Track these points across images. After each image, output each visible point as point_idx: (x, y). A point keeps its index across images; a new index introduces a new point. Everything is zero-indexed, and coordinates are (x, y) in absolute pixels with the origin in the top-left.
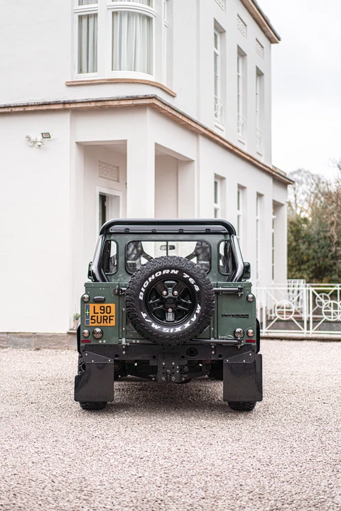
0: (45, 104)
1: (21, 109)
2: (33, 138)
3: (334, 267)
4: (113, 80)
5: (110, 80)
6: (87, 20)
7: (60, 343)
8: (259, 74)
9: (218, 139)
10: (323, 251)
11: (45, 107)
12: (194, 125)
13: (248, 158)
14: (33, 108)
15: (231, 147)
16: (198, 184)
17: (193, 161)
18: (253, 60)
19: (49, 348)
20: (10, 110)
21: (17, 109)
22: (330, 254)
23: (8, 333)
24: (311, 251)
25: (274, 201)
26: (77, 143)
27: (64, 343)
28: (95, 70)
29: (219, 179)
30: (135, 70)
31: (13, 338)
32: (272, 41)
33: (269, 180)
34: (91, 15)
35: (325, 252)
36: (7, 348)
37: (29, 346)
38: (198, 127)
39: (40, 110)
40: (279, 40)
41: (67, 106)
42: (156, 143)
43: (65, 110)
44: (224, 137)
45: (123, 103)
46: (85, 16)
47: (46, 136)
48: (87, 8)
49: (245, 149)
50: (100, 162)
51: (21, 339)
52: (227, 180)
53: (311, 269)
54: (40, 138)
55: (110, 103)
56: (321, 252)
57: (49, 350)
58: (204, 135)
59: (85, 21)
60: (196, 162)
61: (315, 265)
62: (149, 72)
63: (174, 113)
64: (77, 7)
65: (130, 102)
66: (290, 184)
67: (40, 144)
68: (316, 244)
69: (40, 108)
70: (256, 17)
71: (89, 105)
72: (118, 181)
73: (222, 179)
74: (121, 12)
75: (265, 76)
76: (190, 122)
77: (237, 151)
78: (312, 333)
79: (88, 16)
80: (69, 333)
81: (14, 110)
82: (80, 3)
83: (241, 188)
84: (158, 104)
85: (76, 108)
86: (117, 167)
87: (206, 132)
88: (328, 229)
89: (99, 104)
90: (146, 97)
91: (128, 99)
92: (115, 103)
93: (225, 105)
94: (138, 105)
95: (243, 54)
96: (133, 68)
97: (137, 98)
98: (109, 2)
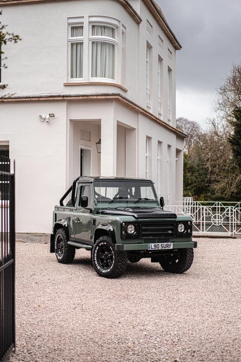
0: (51, 97)
1: (37, 99)
2: (43, 116)
3: (208, 188)
4: (92, 83)
5: (91, 83)
6: (76, 46)
8: (170, 70)
9: (149, 115)
10: (201, 177)
11: (51, 99)
12: (137, 108)
13: (164, 124)
14: (44, 99)
15: (156, 119)
16: (138, 143)
18: (166, 62)
20: (29, 99)
21: (34, 99)
22: (206, 179)
23: (27, 233)
24: (194, 177)
25: (177, 149)
26: (70, 120)
28: (81, 76)
29: (149, 138)
30: (105, 77)
31: (30, 237)
32: (176, 48)
33: (174, 137)
34: (79, 43)
35: (203, 178)
36: (27, 242)
37: (40, 241)
38: (139, 109)
39: (48, 100)
40: (181, 48)
41: (65, 98)
42: (117, 121)
43: (64, 101)
44: (151, 112)
45: (99, 97)
46: (75, 43)
47: (52, 116)
48: (77, 39)
49: (162, 118)
50: (81, 130)
51: (35, 237)
52: (153, 139)
53: (193, 189)
54: (48, 117)
56: (200, 178)
58: (141, 113)
59: (75, 47)
60: (136, 130)
61: (196, 186)
62: (113, 78)
63: (127, 102)
64: (70, 38)
65: (104, 97)
66: (185, 137)
67: (48, 120)
68: (197, 173)
70: (168, 35)
71: (78, 98)
72: (90, 141)
73: (151, 138)
74: (97, 42)
75: (173, 71)
76: (135, 107)
77: (158, 121)
78: (205, 233)
79: (77, 44)
81: (32, 99)
82: (72, 36)
83: (160, 143)
84: (120, 98)
85: (70, 100)
86: (90, 132)
87: (143, 112)
88: (205, 163)
89: (85, 98)
90: (113, 95)
91: (102, 95)
92: (95, 97)
93: (151, 93)
94: (108, 99)
95: (161, 59)
96: (104, 75)
97: (108, 95)
98: (90, 36)
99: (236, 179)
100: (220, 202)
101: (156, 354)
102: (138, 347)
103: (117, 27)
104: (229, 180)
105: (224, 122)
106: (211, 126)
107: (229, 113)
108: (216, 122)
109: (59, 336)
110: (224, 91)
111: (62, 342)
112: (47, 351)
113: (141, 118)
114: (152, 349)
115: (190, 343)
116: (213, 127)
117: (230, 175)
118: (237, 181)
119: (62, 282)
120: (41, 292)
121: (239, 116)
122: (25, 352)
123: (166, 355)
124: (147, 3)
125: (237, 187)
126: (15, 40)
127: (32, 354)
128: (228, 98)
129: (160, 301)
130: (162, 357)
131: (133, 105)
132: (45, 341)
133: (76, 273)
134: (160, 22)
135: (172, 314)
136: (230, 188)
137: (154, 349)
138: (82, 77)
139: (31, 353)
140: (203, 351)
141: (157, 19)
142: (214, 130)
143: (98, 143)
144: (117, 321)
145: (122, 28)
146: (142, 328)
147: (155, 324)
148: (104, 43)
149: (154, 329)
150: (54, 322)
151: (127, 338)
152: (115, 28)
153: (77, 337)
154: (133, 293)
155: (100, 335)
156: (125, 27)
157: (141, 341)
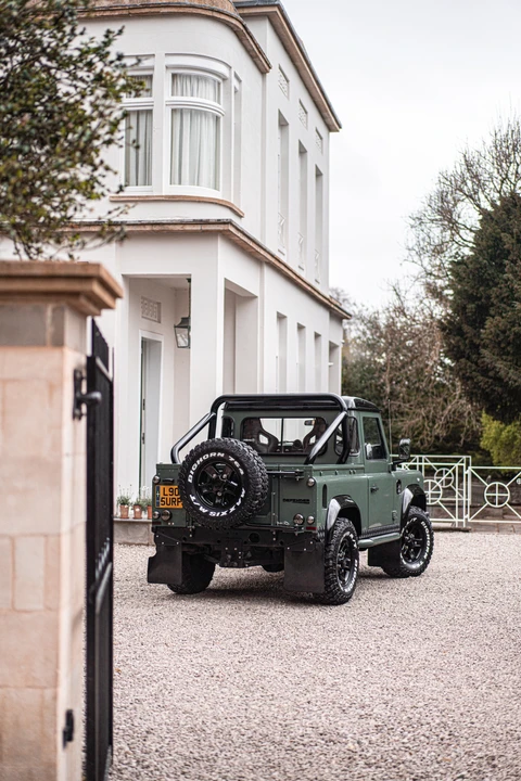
0: (83, 225)
4: (173, 197)
5: (169, 197)
6: (137, 118)
8: (319, 174)
9: (283, 267)
11: (83, 229)
12: (262, 252)
13: (309, 289)
15: (294, 277)
16: (262, 328)
17: (256, 297)
18: (313, 158)
25: (330, 342)
26: (122, 275)
28: (147, 181)
29: (281, 317)
30: (199, 185)
32: (330, 128)
33: (325, 315)
34: (142, 111)
38: (266, 254)
40: (340, 127)
41: (114, 228)
42: (225, 279)
45: (188, 228)
46: (134, 111)
48: (139, 101)
49: (302, 274)
50: (142, 298)
52: (288, 319)
55: (171, 227)
58: (270, 264)
59: (133, 119)
60: (259, 299)
62: (216, 187)
63: (246, 239)
65: (198, 228)
66: (346, 317)
70: (317, 100)
71: (142, 228)
72: (159, 321)
73: (285, 317)
74: (182, 110)
75: (324, 177)
76: (259, 250)
77: (299, 281)
79: (138, 113)
83: (301, 328)
84: (232, 229)
85: (124, 233)
86: (159, 304)
87: (273, 260)
88: (376, 375)
89: (156, 228)
90: (219, 222)
91: (195, 223)
92: (178, 228)
93: (287, 221)
94: (207, 231)
95: (302, 151)
96: (196, 181)
97: (207, 222)
98: (168, 97)
99: (443, 409)
100: (424, 457)
101: (414, 763)
102: (371, 751)
103: (224, 79)
104: (429, 411)
106: (392, 295)
107: (429, 268)
108: (402, 288)
109: (192, 730)
111: (202, 742)
112: (181, 763)
113: (268, 273)
114: (403, 755)
115: (477, 741)
116: (395, 297)
117: (430, 400)
118: (446, 412)
122: (134, 764)
123: (437, 766)
124: (281, 30)
125: (446, 426)
126: (137, 91)
127: (152, 768)
129: (374, 658)
130: (429, 769)
131: (255, 247)
132: (167, 741)
134: (303, 72)
135: (411, 684)
136: (431, 427)
137: (407, 754)
138: (150, 184)
139: (148, 767)
140: (510, 756)
141: (298, 64)
142: (397, 304)
143: (178, 327)
144: (303, 700)
145: (234, 82)
146: (363, 713)
147: (386, 703)
148: (196, 112)
149: (389, 714)
150: (167, 703)
151: (341, 732)
152: (220, 80)
153: (232, 732)
154: (309, 643)
155: (280, 728)
156: (240, 81)
157: (374, 738)
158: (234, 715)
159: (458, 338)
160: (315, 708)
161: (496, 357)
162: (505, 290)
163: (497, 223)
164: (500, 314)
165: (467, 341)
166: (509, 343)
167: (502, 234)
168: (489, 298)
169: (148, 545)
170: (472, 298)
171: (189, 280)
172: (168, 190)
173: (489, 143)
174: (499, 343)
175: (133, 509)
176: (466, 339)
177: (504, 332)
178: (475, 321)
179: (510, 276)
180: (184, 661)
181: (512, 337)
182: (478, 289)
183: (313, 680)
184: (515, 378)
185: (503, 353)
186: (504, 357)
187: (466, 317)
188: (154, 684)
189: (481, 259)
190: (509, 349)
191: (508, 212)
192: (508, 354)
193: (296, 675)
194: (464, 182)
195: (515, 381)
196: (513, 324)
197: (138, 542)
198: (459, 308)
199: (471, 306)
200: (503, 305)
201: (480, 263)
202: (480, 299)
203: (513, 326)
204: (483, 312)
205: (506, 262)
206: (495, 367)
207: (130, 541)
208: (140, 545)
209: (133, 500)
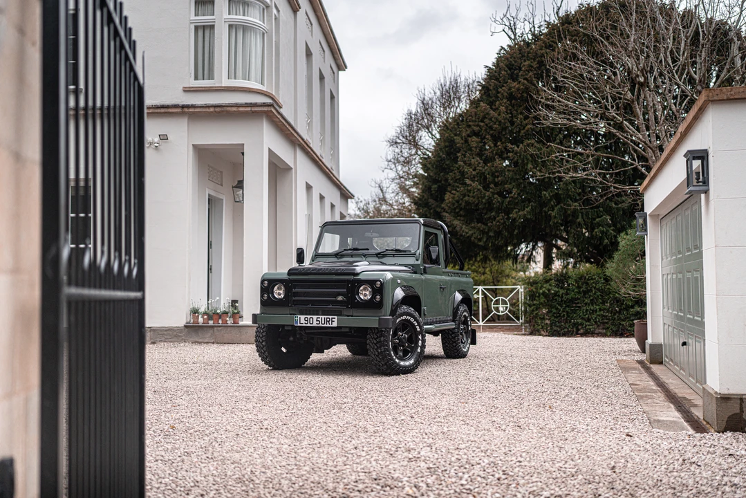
0: (163, 107)
2: (150, 139)
4: (229, 87)
6: (204, 31)
7: (176, 336)
8: (332, 97)
9: (310, 150)
12: (296, 135)
13: (327, 171)
14: (151, 111)
16: (296, 191)
17: (288, 169)
18: (328, 84)
19: (165, 342)
25: (340, 212)
26: (193, 145)
27: (180, 336)
28: (211, 77)
29: (309, 187)
30: (249, 80)
32: (339, 67)
33: (337, 194)
34: (207, 26)
38: (298, 137)
39: (157, 113)
40: (346, 69)
41: (186, 110)
42: (269, 149)
43: (182, 114)
45: (241, 109)
46: (201, 26)
47: (164, 138)
48: (204, 19)
50: (208, 165)
52: (314, 189)
54: (157, 139)
55: (229, 109)
57: (165, 344)
60: (293, 170)
62: (262, 83)
63: (284, 121)
64: (193, 17)
65: (249, 109)
66: (351, 198)
67: (157, 145)
69: (159, 111)
71: (207, 110)
72: (222, 184)
73: (311, 187)
74: (236, 25)
75: (336, 100)
76: (293, 132)
77: (321, 163)
79: (204, 27)
80: (185, 326)
82: (196, 15)
83: (322, 198)
84: (274, 111)
85: (194, 113)
86: (221, 172)
87: (303, 143)
89: (218, 109)
90: (264, 105)
91: (247, 105)
92: (234, 109)
93: (311, 121)
94: (256, 112)
95: (322, 78)
96: (247, 77)
97: (255, 105)
98: (226, 16)
103: (268, 7)
105: (394, 187)
106: (378, 190)
107: (401, 173)
108: (384, 185)
110: (394, 143)
113: (299, 153)
116: (380, 191)
119: (203, 389)
120: (169, 406)
121: (429, 166)
128: (401, 152)
131: (290, 129)
133: (223, 376)
134: (322, 22)
138: (213, 79)
141: (319, 14)
142: (381, 196)
143: (236, 187)
144: (350, 446)
145: (275, 11)
146: (411, 456)
147: (430, 446)
148: (246, 28)
149: (436, 456)
150: (216, 454)
151: (396, 476)
152: (264, 7)
153: (283, 481)
154: (345, 400)
155: (331, 475)
156: (278, 11)
157: (429, 481)
158: (284, 463)
159: (425, 209)
160: (364, 454)
161: (452, 218)
162: (458, 174)
163: (451, 131)
164: (456, 190)
165: (432, 211)
166: (461, 209)
167: (455, 137)
168: (446, 180)
169: (213, 343)
170: (435, 181)
171: (243, 154)
172: (226, 82)
173: (438, 93)
174: (455, 209)
175: (202, 317)
176: (430, 210)
177: (458, 202)
178: (437, 196)
179: (462, 163)
180: (236, 417)
181: (463, 204)
182: (439, 174)
183: (355, 429)
184: (467, 231)
185: (457, 215)
186: (459, 218)
187: (432, 195)
188: (206, 438)
189: (441, 154)
190: (461, 212)
191: (458, 124)
192: (461, 216)
193: (338, 425)
194: (423, 118)
195: (467, 233)
196: (464, 195)
197: (206, 341)
198: (426, 190)
199: (435, 186)
200: (456, 184)
201: (440, 157)
202: (440, 182)
203: (464, 197)
204: (442, 190)
205: (459, 154)
206: (453, 225)
207: (200, 340)
208: (208, 343)
209: (202, 310)
